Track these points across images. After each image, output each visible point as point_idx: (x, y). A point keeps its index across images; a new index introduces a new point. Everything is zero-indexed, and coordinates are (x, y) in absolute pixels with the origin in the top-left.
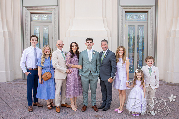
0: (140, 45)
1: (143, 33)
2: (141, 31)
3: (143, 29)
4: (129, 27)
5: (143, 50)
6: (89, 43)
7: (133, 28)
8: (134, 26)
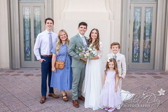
0: (147, 30)
1: (151, 16)
2: (149, 14)
3: (151, 11)
4: (135, 9)
5: (150, 36)
6: (83, 29)
7: (139, 10)
8: (141, 8)
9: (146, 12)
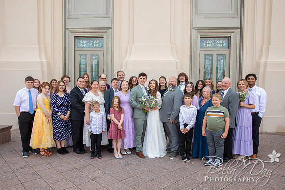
2: (221, 62)
4: (206, 57)
7: (210, 58)
8: (212, 56)
9: (218, 60)
